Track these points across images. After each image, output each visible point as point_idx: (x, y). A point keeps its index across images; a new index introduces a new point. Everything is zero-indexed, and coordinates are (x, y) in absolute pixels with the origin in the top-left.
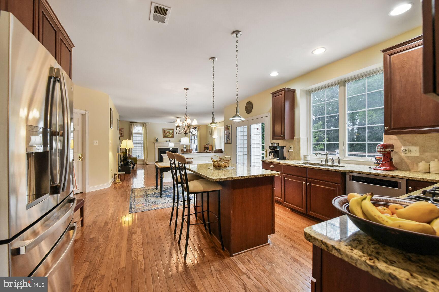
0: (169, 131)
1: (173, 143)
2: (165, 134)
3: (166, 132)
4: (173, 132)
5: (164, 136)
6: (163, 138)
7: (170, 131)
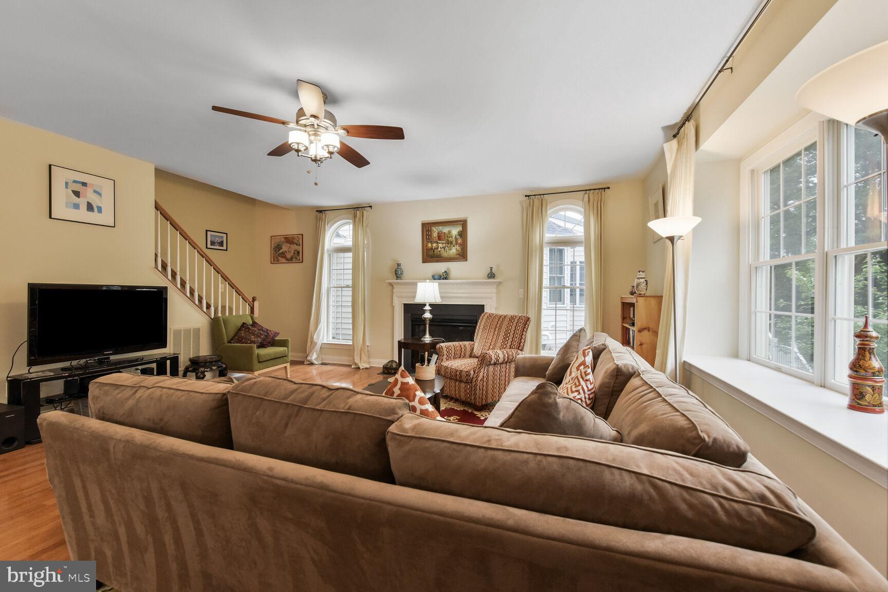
0: (445, 230)
1: (437, 284)
2: (430, 245)
3: (435, 235)
4: (463, 234)
5: (430, 256)
6: (424, 261)
7: (450, 232)
